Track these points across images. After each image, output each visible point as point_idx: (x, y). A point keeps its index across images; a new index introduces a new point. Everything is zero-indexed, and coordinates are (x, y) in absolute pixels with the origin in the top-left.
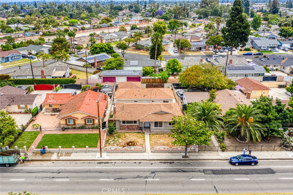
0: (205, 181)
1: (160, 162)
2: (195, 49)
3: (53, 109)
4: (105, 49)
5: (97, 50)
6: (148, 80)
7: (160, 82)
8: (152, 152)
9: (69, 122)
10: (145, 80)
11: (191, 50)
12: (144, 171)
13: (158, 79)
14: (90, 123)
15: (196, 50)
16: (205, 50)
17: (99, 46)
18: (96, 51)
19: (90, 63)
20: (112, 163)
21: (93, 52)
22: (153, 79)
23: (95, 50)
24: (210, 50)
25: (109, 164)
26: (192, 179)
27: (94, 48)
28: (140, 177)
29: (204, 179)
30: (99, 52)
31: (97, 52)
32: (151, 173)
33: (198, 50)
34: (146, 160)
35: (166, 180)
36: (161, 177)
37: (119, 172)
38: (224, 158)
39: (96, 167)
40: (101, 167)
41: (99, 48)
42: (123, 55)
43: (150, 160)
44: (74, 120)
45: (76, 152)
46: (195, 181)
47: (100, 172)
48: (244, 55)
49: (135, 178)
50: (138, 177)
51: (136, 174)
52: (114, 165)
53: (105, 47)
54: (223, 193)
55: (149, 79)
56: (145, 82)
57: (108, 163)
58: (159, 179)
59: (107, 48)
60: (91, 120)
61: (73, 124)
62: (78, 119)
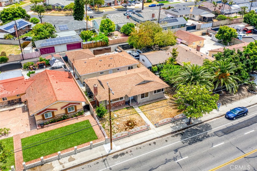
0: (225, 144)
1: (172, 136)
2: (105, 5)
3: (9, 102)
4: (18, 14)
5: (9, 16)
6: (90, 45)
7: (101, 45)
8: (156, 127)
9: (47, 116)
10: (87, 45)
11: (102, 6)
12: (167, 152)
13: (99, 42)
14: (72, 110)
15: (107, 6)
16: (114, 5)
17: (11, 12)
18: (8, 18)
19: (11, 33)
20: (127, 152)
21: (5, 19)
22: (94, 43)
23: (6, 16)
24: (118, 5)
25: (126, 155)
26: (214, 146)
27: (4, 14)
28: (169, 160)
29: (223, 143)
30: (12, 17)
31: (10, 18)
32: (174, 152)
33: (108, 6)
34: (157, 138)
35: (194, 155)
36: (187, 153)
37: (145, 161)
38: (219, 115)
39: (115, 164)
40: (121, 162)
41: (11, 13)
42: (41, 19)
43: (161, 137)
44: (53, 113)
45: (80, 152)
46: (218, 147)
47: (125, 169)
48: (150, 6)
49: (165, 164)
50: (167, 161)
51: (162, 158)
52: (132, 154)
53: (17, 12)
54: (249, 152)
55: (91, 43)
56: (87, 47)
57: (123, 154)
58: (187, 157)
59: (19, 12)
60: (73, 107)
61: (52, 117)
62: (56, 109)
